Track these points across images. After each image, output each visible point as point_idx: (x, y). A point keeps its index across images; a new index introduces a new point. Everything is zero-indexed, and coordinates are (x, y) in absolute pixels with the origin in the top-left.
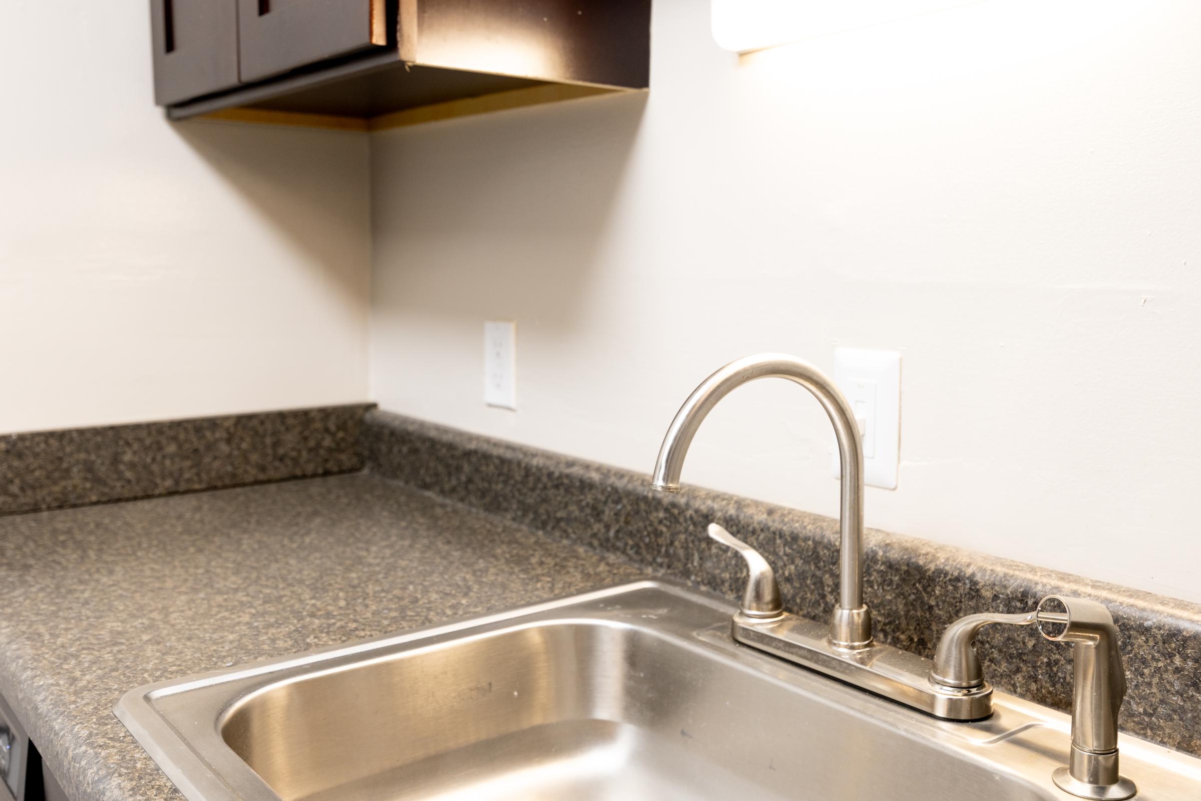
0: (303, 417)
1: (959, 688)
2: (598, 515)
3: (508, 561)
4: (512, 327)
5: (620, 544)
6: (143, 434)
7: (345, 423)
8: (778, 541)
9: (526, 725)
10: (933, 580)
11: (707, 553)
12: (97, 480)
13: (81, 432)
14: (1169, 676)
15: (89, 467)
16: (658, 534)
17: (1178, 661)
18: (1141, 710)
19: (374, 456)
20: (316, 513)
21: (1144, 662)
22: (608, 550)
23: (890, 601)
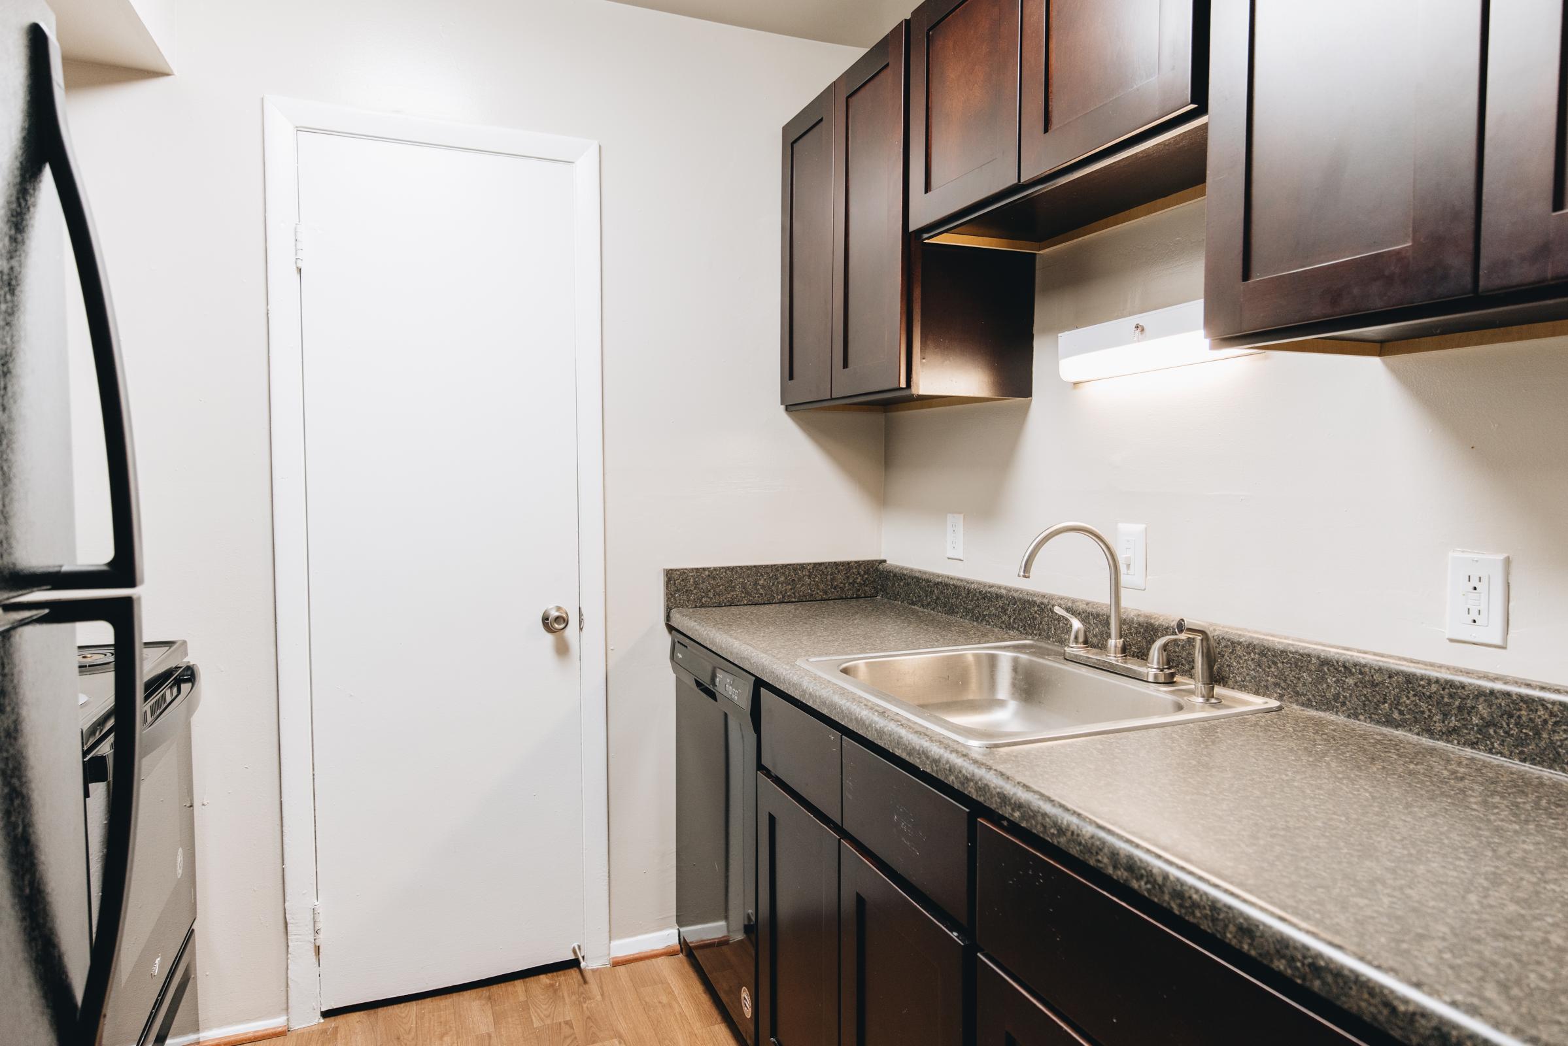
0: (847, 565)
1: (1158, 669)
2: (1005, 611)
3: (957, 632)
4: (962, 516)
5: (1016, 626)
6: (769, 571)
7: (869, 570)
8: (1091, 617)
9: (965, 699)
10: (1157, 629)
11: (1058, 626)
12: (747, 593)
13: (741, 568)
14: (1250, 663)
15: (744, 586)
16: (1034, 619)
17: (1252, 655)
18: (1240, 679)
19: (884, 589)
20: (857, 613)
21: (1240, 657)
22: (1010, 629)
23: (1140, 641)
